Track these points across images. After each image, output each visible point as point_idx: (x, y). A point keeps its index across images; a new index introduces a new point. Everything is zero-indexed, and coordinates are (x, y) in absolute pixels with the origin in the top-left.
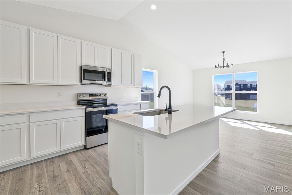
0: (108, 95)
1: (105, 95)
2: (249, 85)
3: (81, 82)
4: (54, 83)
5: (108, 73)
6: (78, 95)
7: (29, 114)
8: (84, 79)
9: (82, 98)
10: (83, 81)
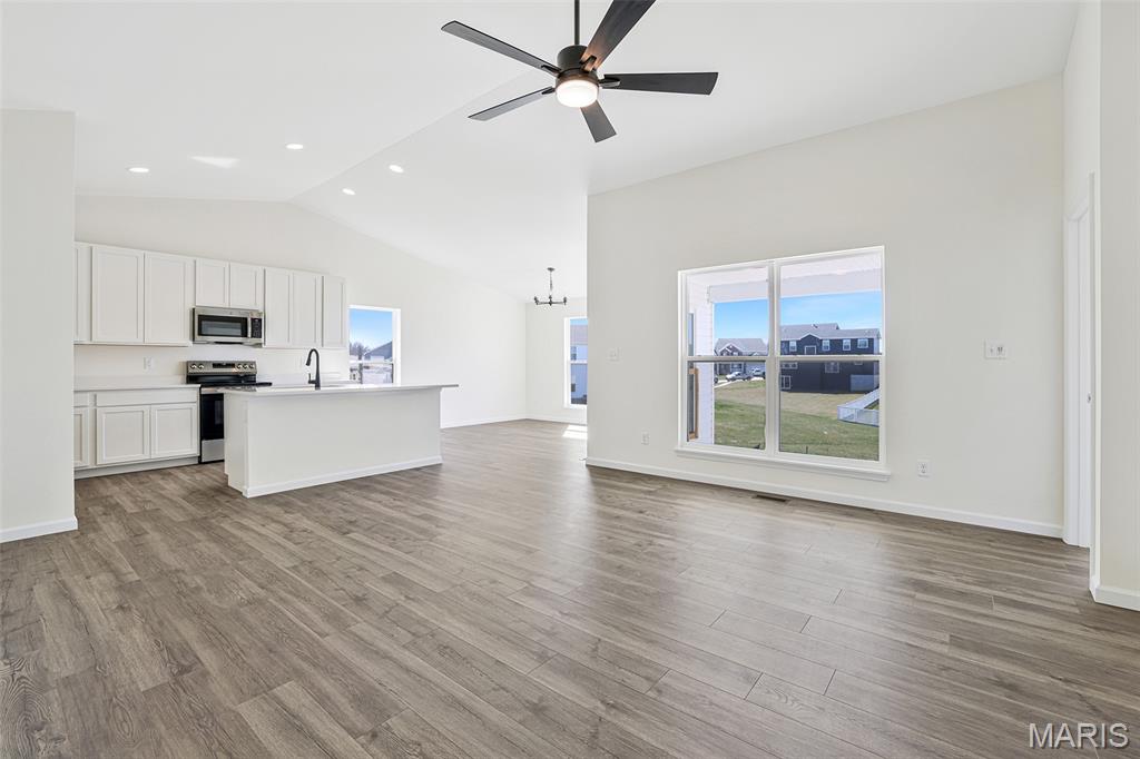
0: (259, 367)
1: (252, 364)
2: (847, 342)
3: (194, 339)
4: (139, 341)
5: (253, 320)
6: (189, 364)
7: (95, 393)
8: (200, 334)
9: (196, 370)
10: (198, 338)
